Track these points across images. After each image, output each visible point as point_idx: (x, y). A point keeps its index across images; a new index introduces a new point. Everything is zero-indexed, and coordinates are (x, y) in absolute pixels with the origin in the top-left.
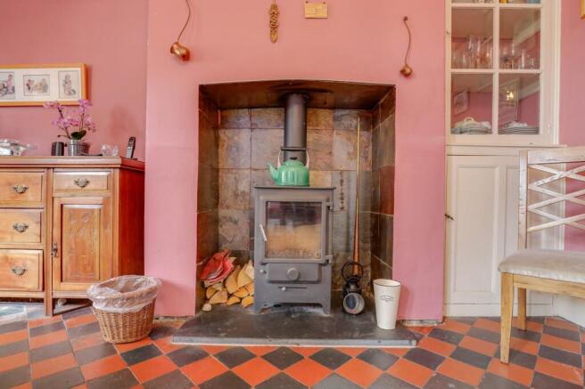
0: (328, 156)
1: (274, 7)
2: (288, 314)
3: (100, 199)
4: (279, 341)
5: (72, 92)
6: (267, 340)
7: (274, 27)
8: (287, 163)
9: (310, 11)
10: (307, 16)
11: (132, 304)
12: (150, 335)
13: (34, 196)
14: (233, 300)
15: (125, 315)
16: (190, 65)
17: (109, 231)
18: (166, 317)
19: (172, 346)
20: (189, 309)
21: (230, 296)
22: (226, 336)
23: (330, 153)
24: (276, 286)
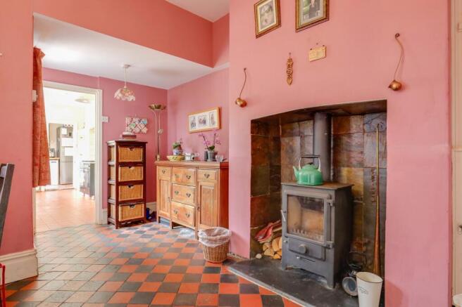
0: (360, 155)
1: (290, 60)
2: (303, 277)
3: (213, 184)
4: (278, 291)
5: (213, 123)
6: (271, 287)
7: (290, 75)
8: (304, 167)
9: (312, 56)
10: (311, 60)
11: (212, 243)
12: (223, 262)
13: (192, 180)
14: (277, 256)
15: (209, 248)
16: (246, 108)
17: (216, 201)
18: (238, 255)
19: (227, 271)
20: (246, 254)
21: (276, 253)
22: (252, 276)
23: (362, 153)
24: (294, 254)
